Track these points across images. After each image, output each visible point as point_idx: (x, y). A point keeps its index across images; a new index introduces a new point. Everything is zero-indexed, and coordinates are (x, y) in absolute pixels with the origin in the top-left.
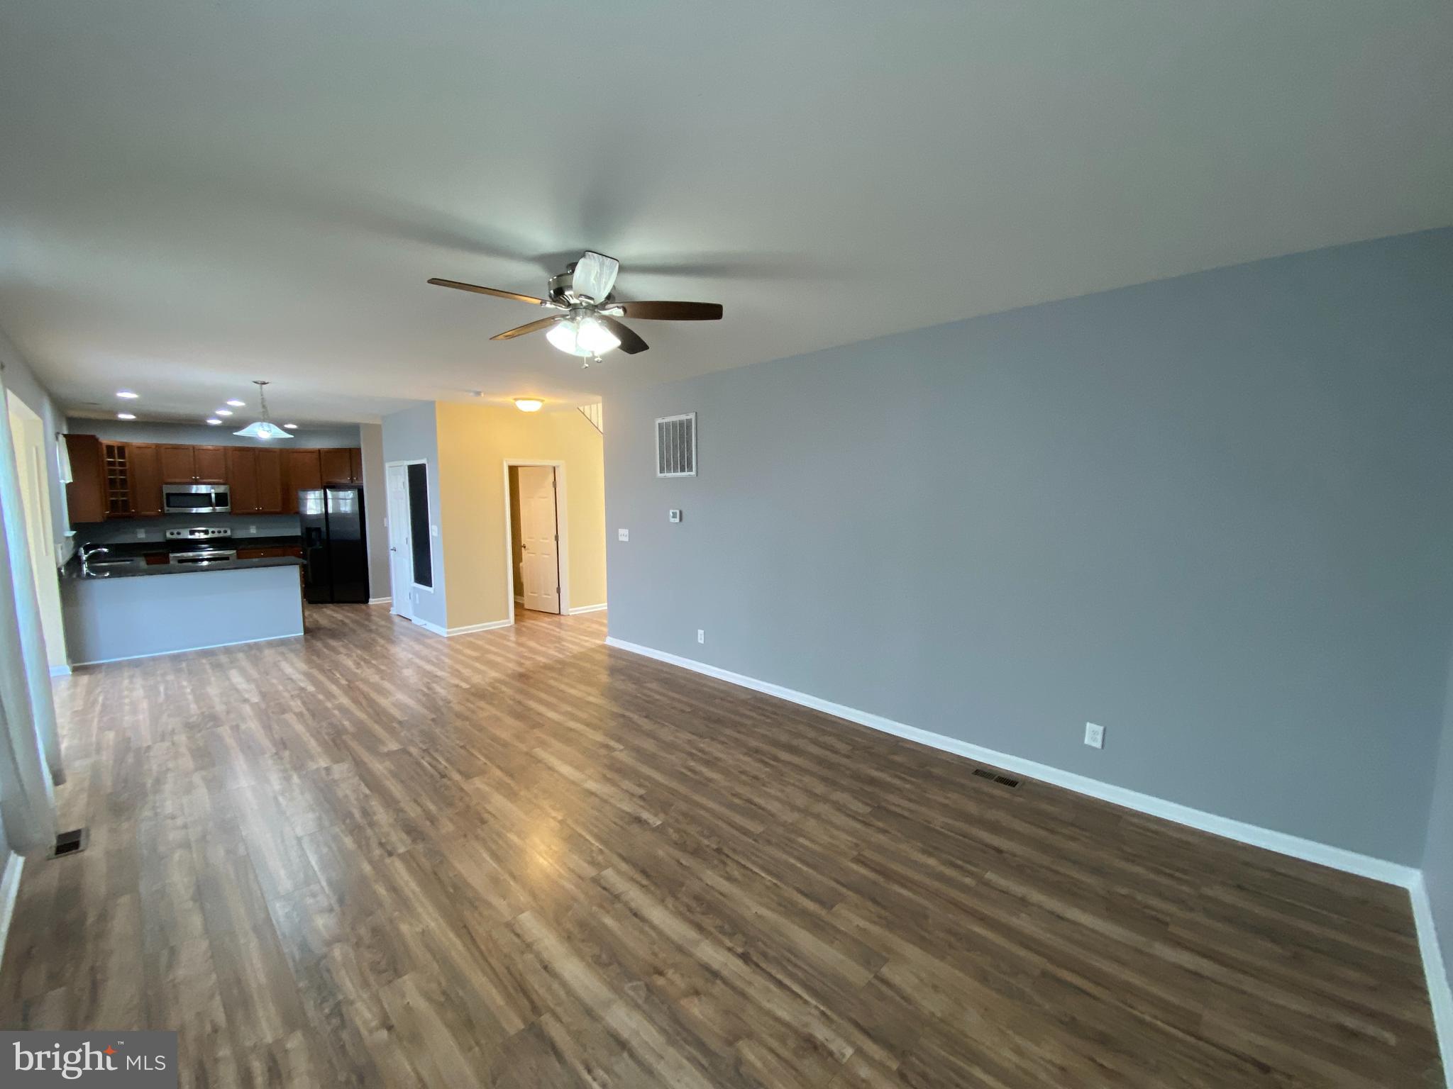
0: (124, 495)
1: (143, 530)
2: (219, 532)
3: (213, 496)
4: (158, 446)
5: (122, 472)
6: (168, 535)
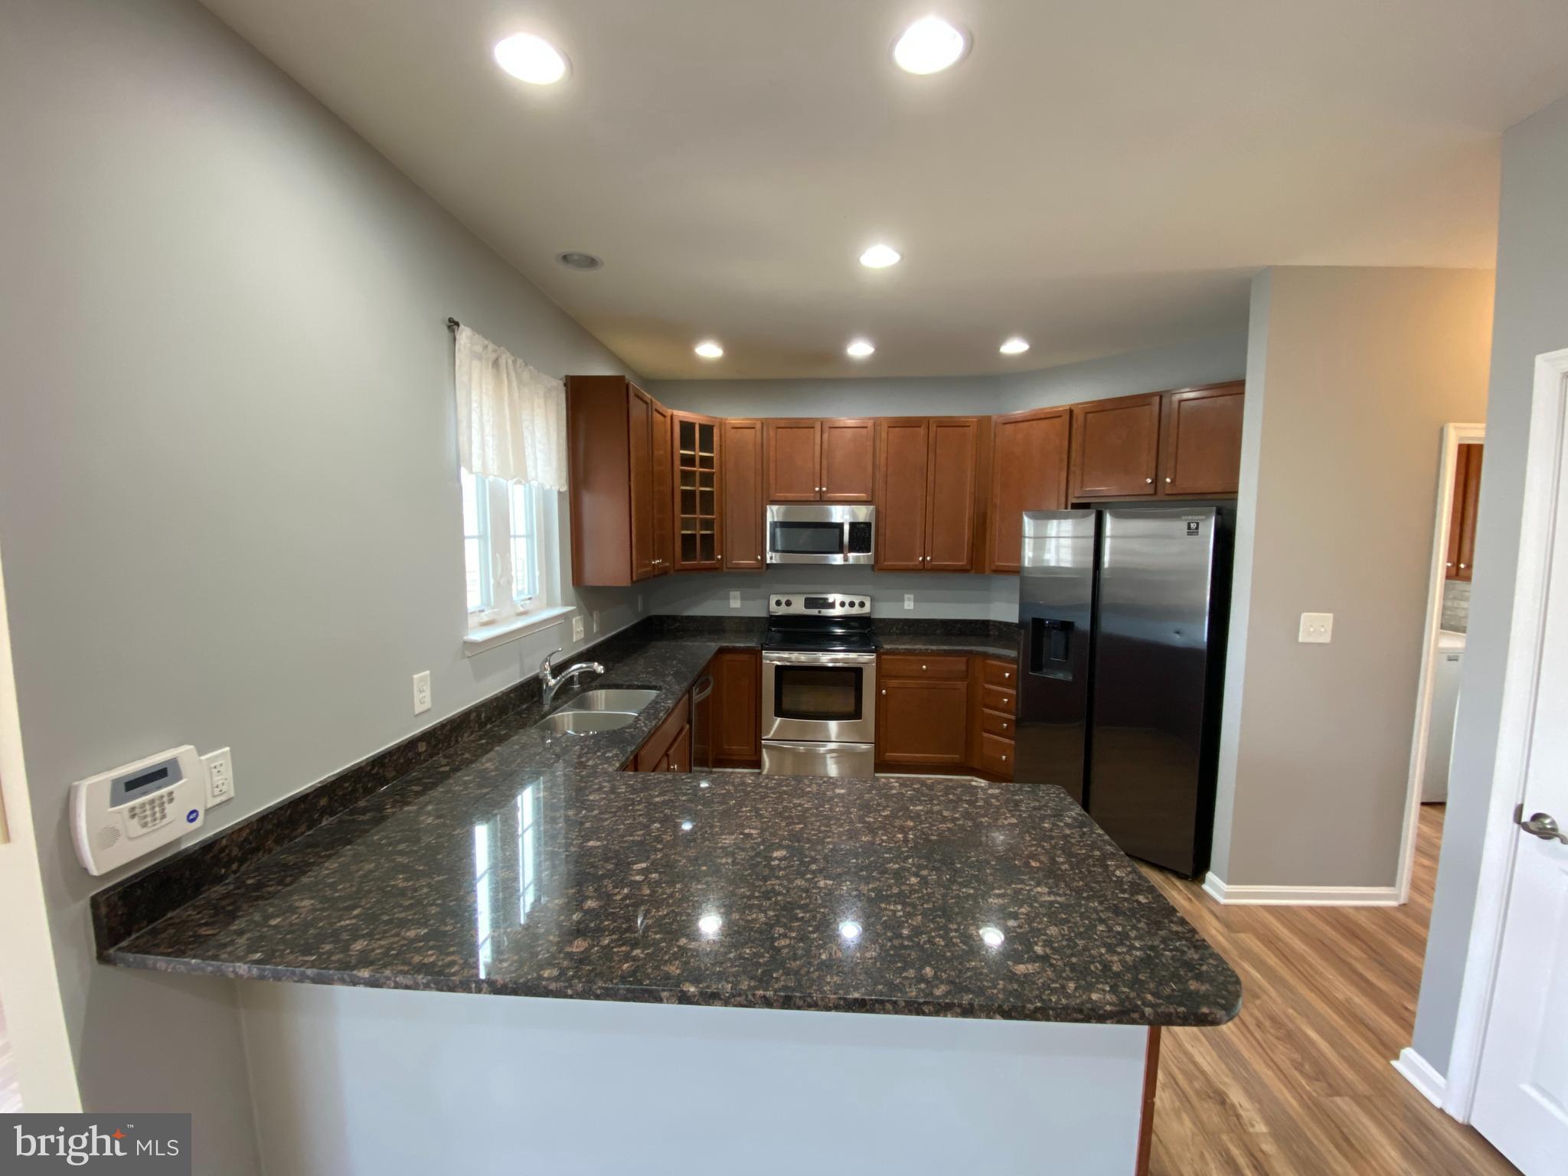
0: (705, 524)
1: (737, 593)
2: (852, 604)
3: (846, 528)
5: (707, 478)
6: (773, 607)
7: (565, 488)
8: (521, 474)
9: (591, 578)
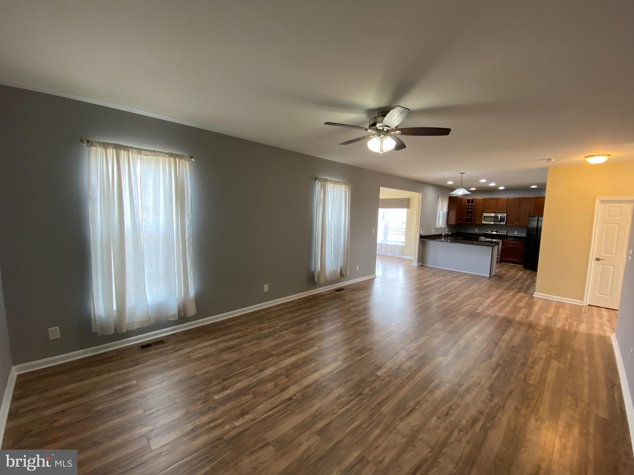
0: (471, 216)
1: (477, 229)
2: (502, 232)
3: (499, 217)
4: (484, 199)
5: (472, 208)
6: (484, 232)
7: (447, 211)
8: (443, 210)
9: (449, 223)
